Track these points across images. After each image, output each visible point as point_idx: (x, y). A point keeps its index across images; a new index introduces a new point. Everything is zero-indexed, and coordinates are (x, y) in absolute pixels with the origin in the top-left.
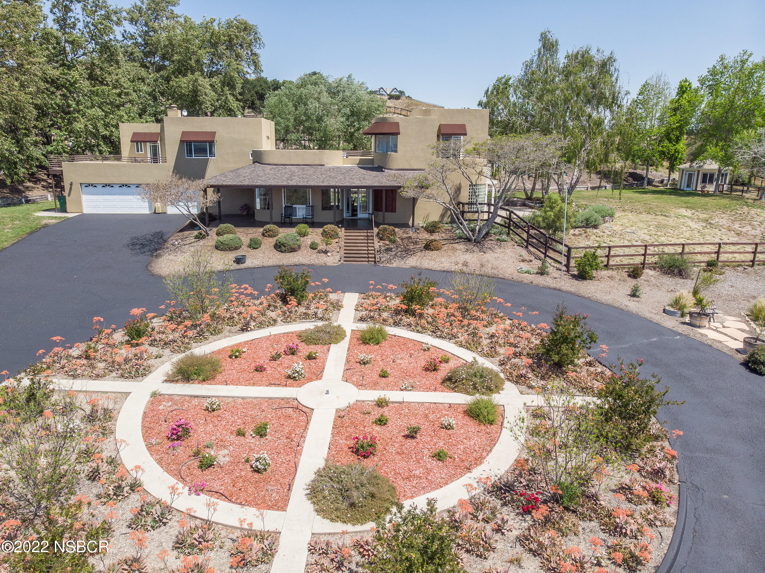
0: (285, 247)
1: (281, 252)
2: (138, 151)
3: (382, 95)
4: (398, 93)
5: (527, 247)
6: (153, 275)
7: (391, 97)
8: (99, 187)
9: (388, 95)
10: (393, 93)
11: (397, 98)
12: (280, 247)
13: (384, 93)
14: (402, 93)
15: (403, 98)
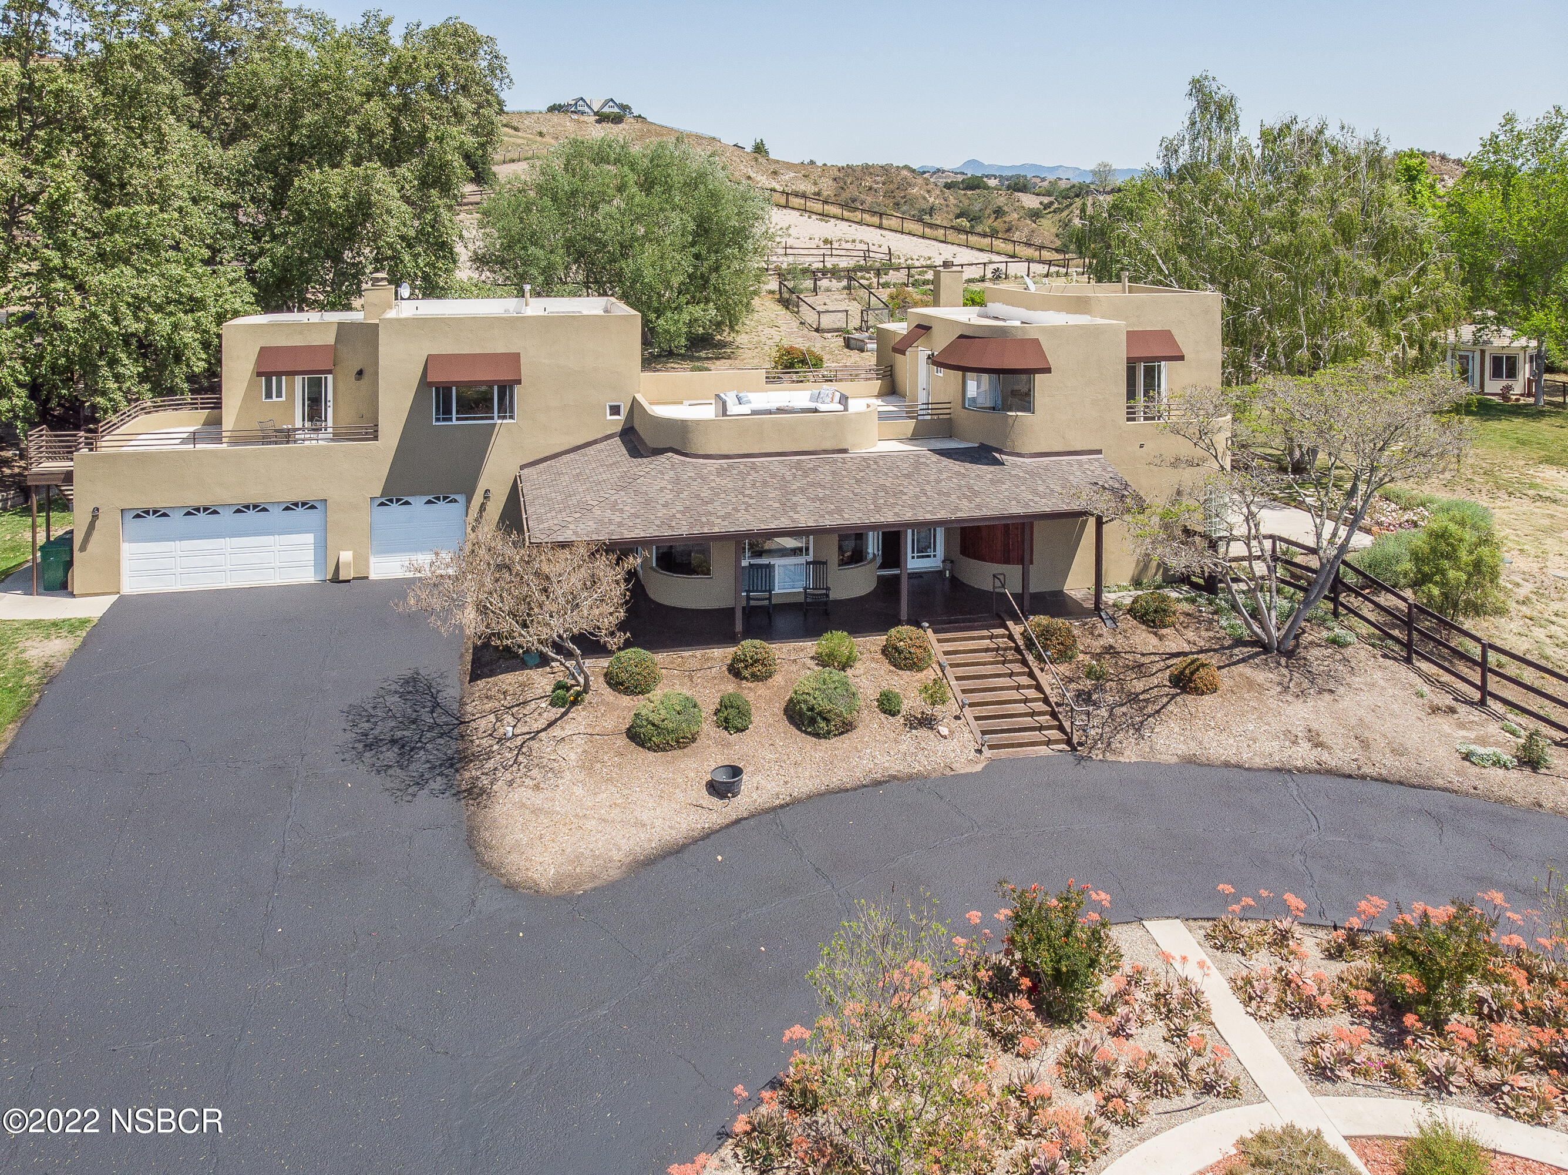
0: (827, 720)
1: (817, 735)
2: (269, 395)
3: (583, 113)
4: (616, 110)
5: (1408, 660)
6: (511, 887)
7: (602, 118)
8: (177, 517)
9: (596, 114)
10: (606, 110)
11: (617, 119)
12: (813, 721)
13: (587, 110)
14: (625, 108)
15: (629, 119)
